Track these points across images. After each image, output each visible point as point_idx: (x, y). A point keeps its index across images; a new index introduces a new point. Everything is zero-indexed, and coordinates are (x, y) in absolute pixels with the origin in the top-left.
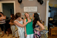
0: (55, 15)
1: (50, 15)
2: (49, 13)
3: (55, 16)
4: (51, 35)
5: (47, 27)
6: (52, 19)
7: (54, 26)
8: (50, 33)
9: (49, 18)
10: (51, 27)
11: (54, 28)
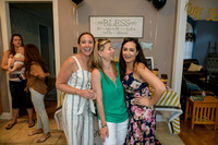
0: (212, 51)
1: (191, 50)
2: (189, 45)
3: (209, 56)
4: (190, 127)
5: (178, 95)
6: (199, 68)
7: (204, 94)
8: (190, 119)
9: (187, 64)
10: (191, 98)
11: (203, 101)
